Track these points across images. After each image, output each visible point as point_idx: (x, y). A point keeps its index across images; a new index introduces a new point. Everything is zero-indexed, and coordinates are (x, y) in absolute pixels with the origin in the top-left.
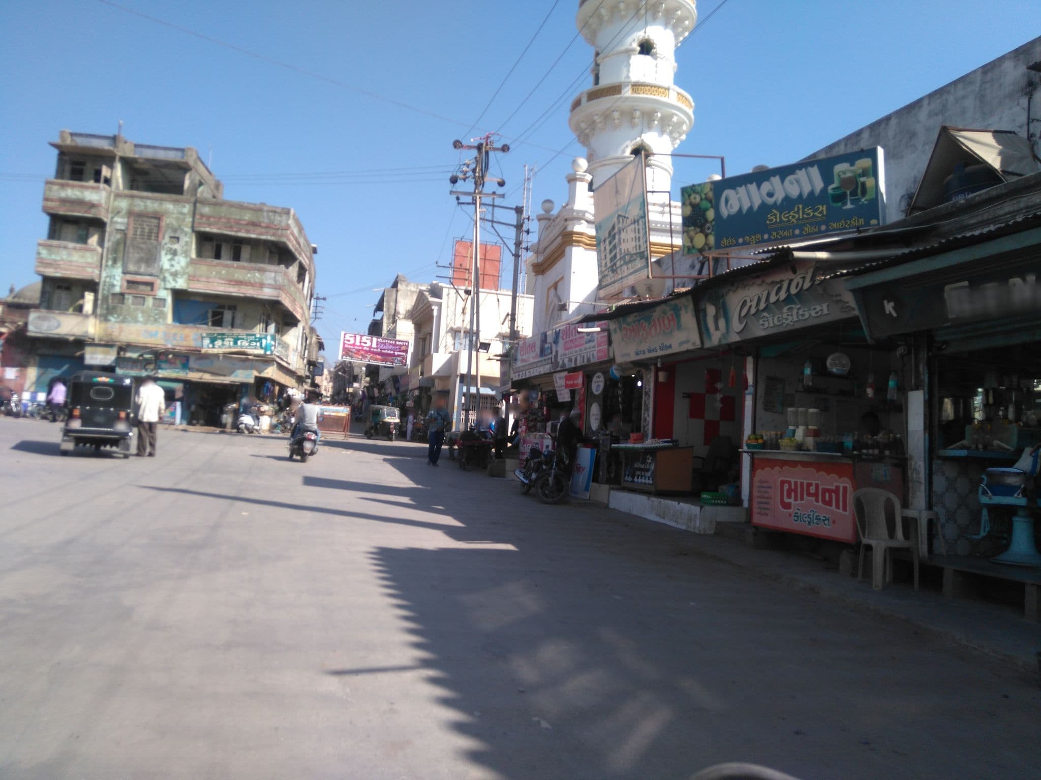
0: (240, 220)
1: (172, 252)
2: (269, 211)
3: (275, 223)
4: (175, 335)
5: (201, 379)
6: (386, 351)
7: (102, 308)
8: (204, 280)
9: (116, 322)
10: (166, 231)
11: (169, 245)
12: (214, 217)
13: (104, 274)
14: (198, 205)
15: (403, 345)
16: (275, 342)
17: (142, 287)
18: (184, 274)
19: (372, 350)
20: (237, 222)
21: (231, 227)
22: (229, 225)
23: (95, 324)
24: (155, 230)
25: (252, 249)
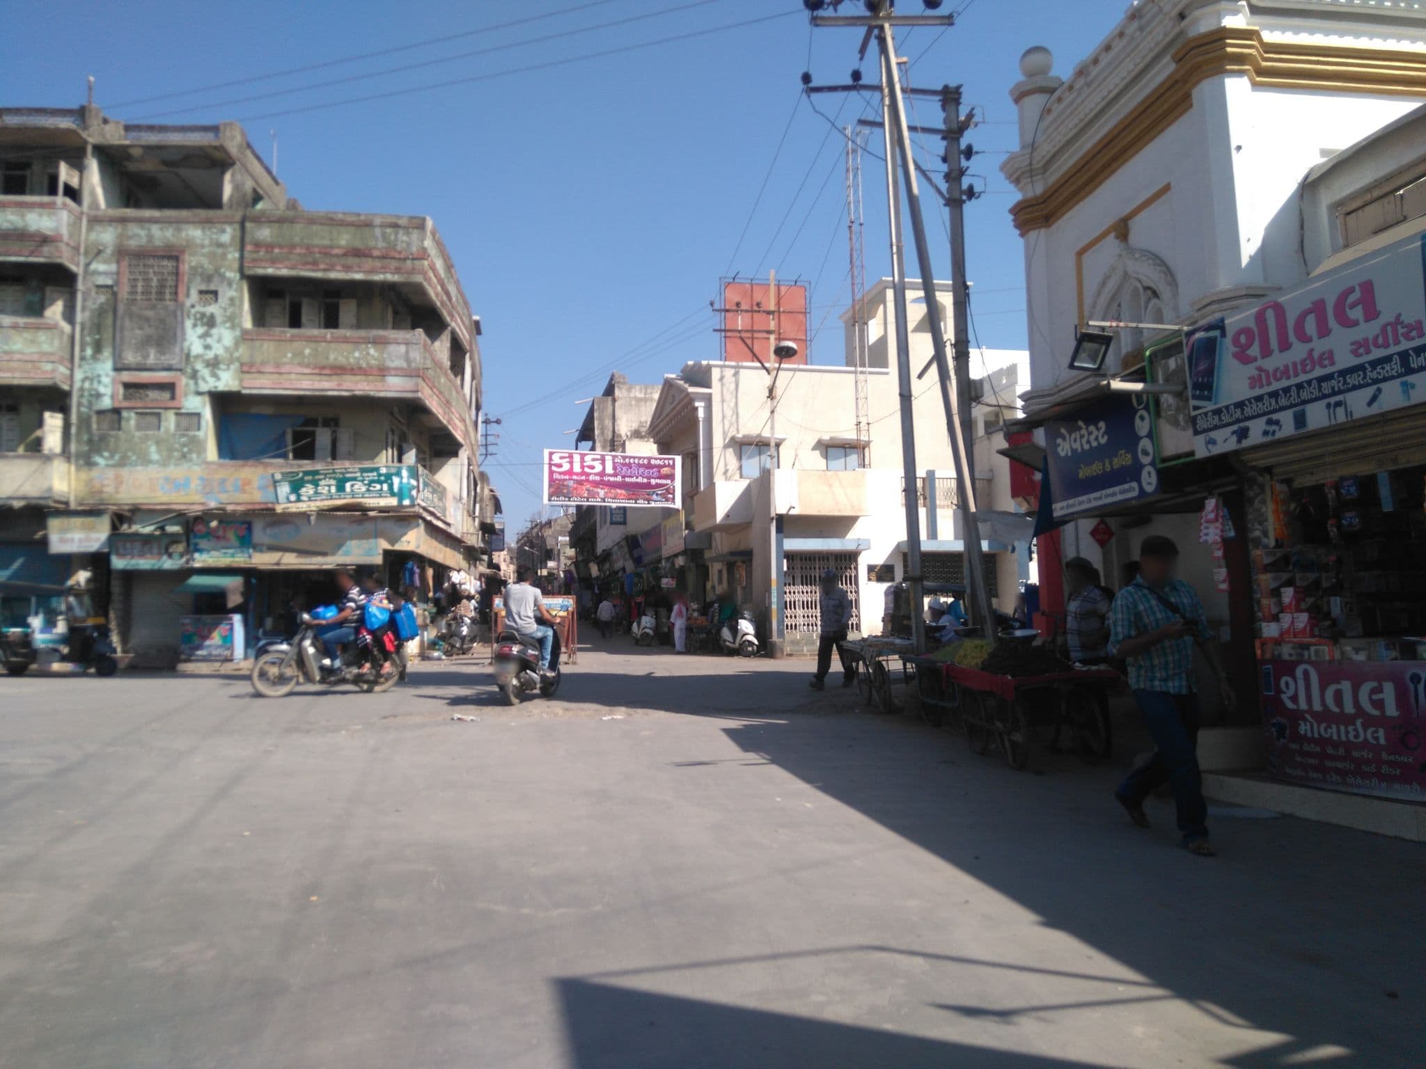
0: (331, 247)
1: (205, 320)
2: (383, 226)
3: (399, 248)
4: (223, 481)
5: (278, 564)
6: (634, 480)
7: (78, 441)
8: (271, 370)
9: (107, 466)
10: (190, 281)
11: (199, 308)
12: (281, 247)
13: (79, 375)
14: (248, 225)
15: (665, 466)
16: (418, 481)
17: (153, 394)
18: (231, 361)
19: (606, 479)
20: (326, 252)
21: (315, 263)
22: (310, 259)
23: (69, 473)
24: (170, 283)
25: (359, 305)
